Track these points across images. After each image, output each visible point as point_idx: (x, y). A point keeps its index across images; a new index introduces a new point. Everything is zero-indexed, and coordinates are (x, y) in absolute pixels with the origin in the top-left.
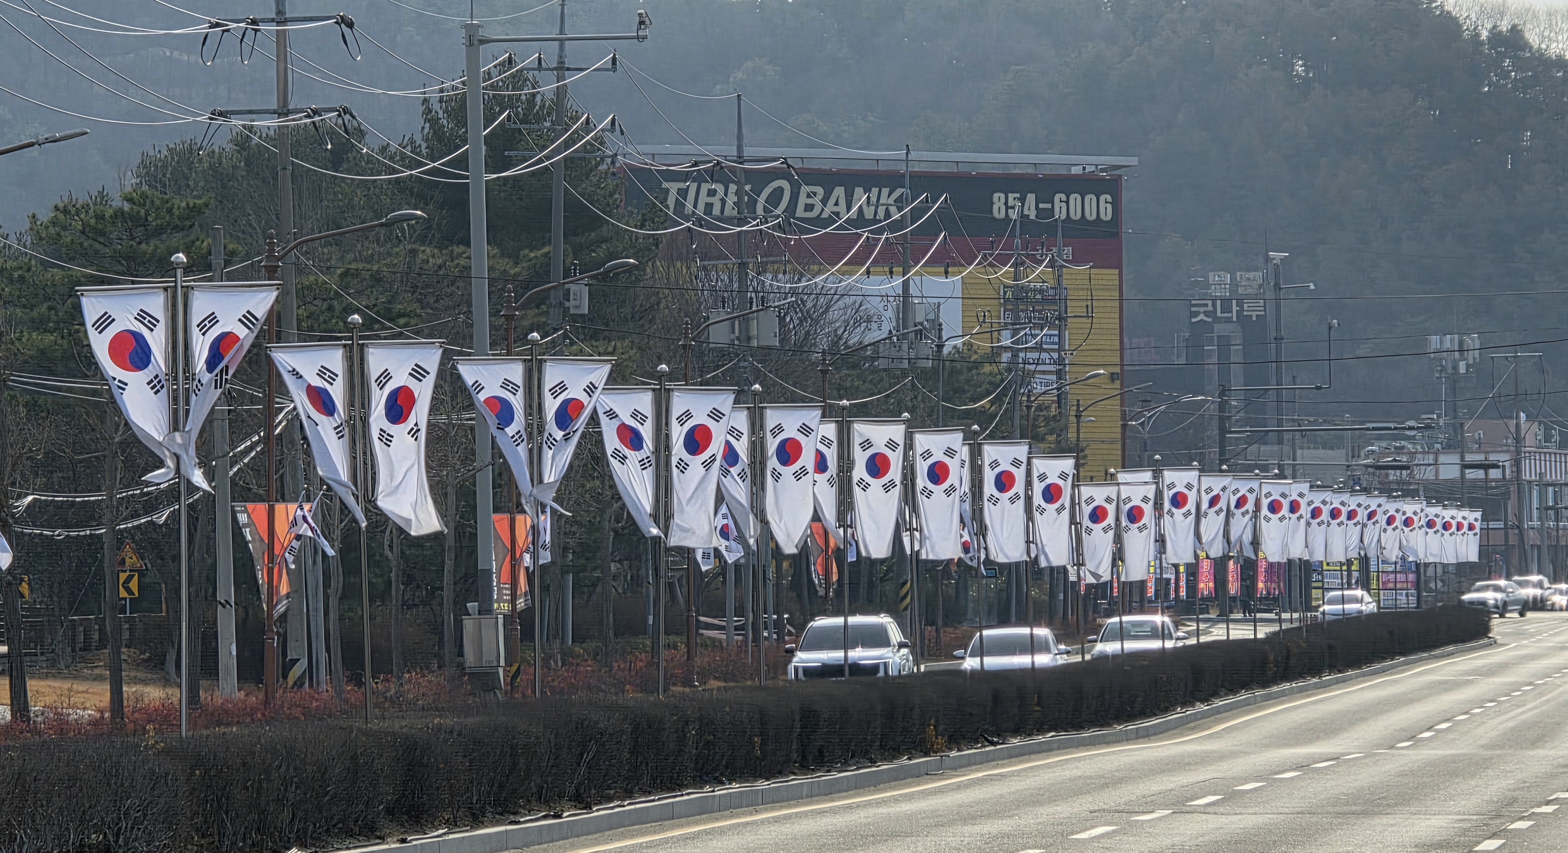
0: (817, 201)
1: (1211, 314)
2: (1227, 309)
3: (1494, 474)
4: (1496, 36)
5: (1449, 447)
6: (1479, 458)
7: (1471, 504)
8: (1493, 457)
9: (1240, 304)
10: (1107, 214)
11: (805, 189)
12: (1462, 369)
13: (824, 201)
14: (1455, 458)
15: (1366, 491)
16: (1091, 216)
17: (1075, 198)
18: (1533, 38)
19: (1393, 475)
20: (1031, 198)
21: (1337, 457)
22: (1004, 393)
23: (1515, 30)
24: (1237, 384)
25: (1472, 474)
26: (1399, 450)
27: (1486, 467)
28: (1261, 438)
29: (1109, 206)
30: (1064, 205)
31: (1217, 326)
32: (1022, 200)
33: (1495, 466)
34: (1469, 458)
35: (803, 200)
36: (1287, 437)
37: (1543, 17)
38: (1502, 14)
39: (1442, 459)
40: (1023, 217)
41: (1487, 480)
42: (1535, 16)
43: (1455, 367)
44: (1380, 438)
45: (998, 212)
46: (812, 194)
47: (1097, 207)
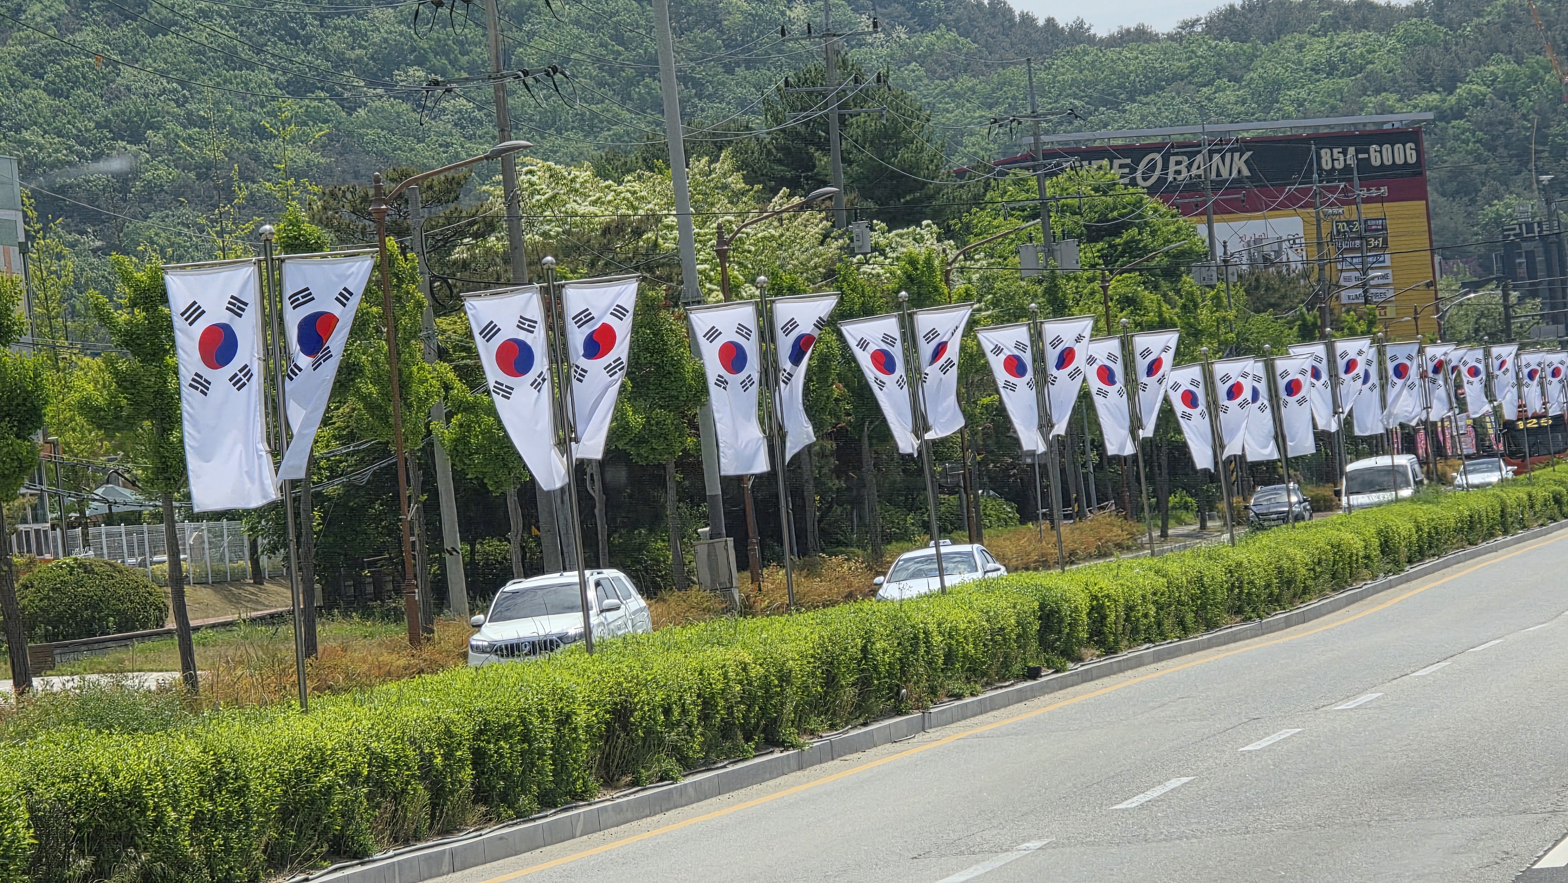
0: (1182, 167)
1: (1519, 235)
2: (1530, 230)
9: (1540, 226)
10: (1412, 159)
11: (1173, 159)
13: (1189, 167)
16: (1399, 161)
17: (1386, 148)
20: (1351, 150)
29: (1414, 152)
30: (1378, 154)
31: (1524, 244)
32: (1345, 153)
35: (1172, 168)
40: (1346, 166)
45: (1326, 165)
46: (1178, 163)
47: (1404, 154)
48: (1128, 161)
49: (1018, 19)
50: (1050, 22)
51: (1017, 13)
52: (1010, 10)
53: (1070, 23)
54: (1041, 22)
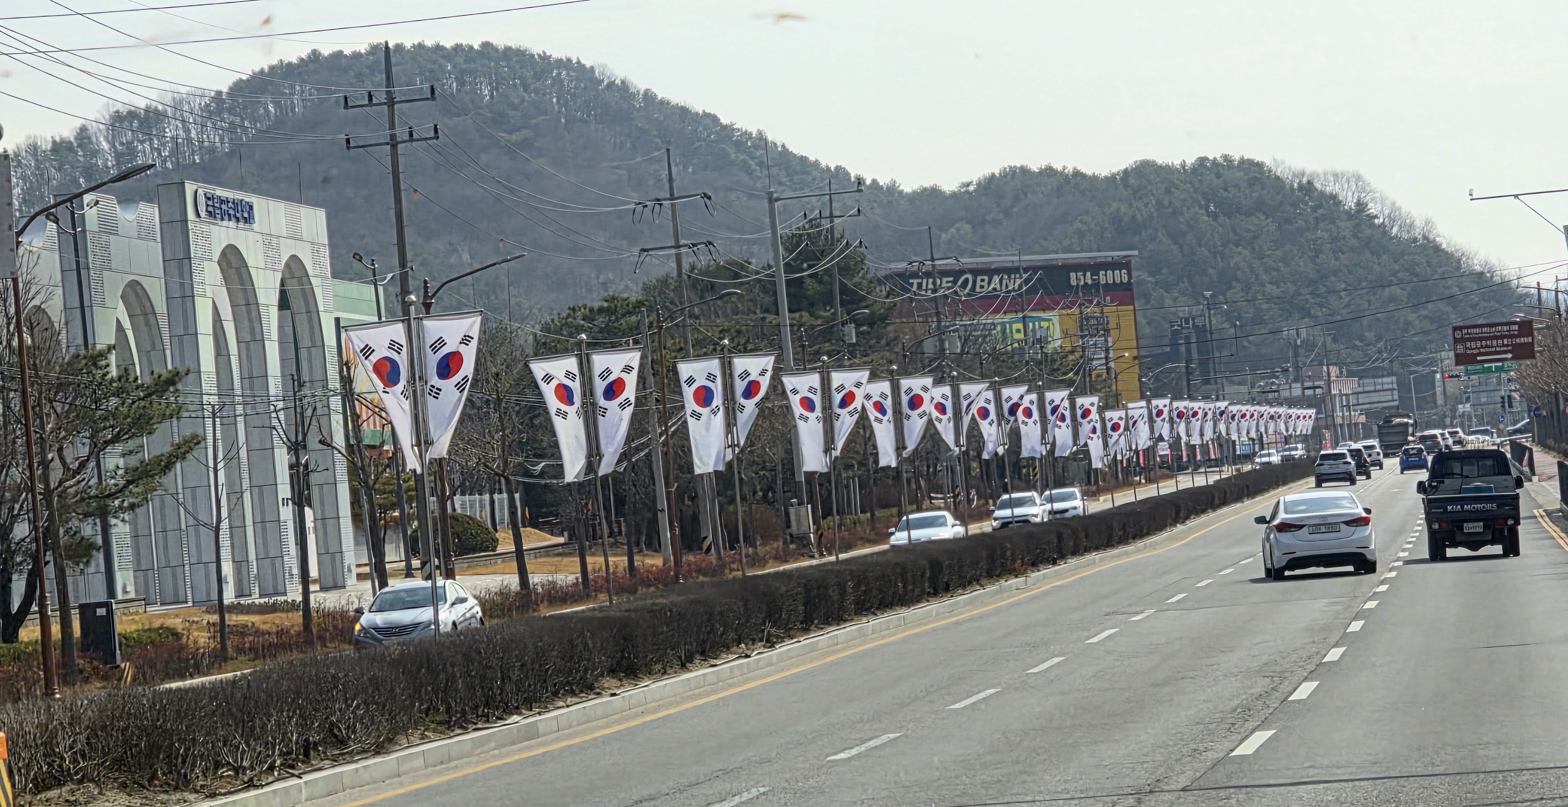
0: (985, 284)
1: (1180, 326)
2: (1187, 322)
3: (1318, 391)
4: (1301, 187)
5: (1296, 380)
6: (1310, 384)
7: (1310, 406)
8: (1317, 383)
9: (1193, 319)
10: (1125, 279)
11: (979, 278)
12: (1299, 343)
13: (989, 283)
14: (1299, 385)
15: (1259, 404)
16: (1118, 281)
17: (1110, 272)
18: (1318, 186)
19: (1270, 396)
20: (1088, 274)
21: (1244, 389)
22: (1079, 370)
23: (1310, 183)
24: (1195, 355)
25: (1309, 392)
26: (1273, 383)
27: (1314, 388)
28: (1207, 382)
29: (1126, 275)
30: (1104, 276)
31: (1184, 331)
32: (1085, 275)
33: (1319, 387)
34: (1307, 384)
35: (979, 283)
36: (1219, 381)
37: (1322, 176)
38: (1303, 175)
39: (1293, 385)
40: (1086, 284)
41: (1315, 395)
42: (1318, 176)
43: (1296, 342)
44: (1263, 378)
45: (1073, 282)
46: (983, 280)
47: (1120, 276)
48: (951, 279)
49: (853, 179)
50: (874, 181)
51: (853, 175)
52: (848, 174)
53: (887, 182)
54: (868, 182)
